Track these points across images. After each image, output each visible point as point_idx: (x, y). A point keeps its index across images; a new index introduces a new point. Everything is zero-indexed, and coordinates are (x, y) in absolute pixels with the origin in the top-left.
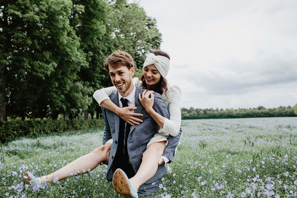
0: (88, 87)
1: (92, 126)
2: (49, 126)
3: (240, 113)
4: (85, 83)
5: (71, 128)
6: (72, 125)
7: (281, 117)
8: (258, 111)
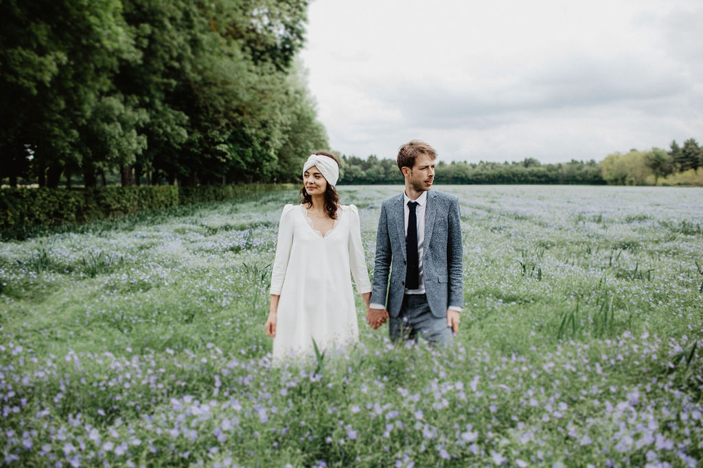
0: (135, 108)
1: (143, 201)
2: (42, 204)
3: (483, 173)
4: (129, 98)
5: (95, 208)
6: (98, 199)
7: (572, 184)
8: (522, 169)
